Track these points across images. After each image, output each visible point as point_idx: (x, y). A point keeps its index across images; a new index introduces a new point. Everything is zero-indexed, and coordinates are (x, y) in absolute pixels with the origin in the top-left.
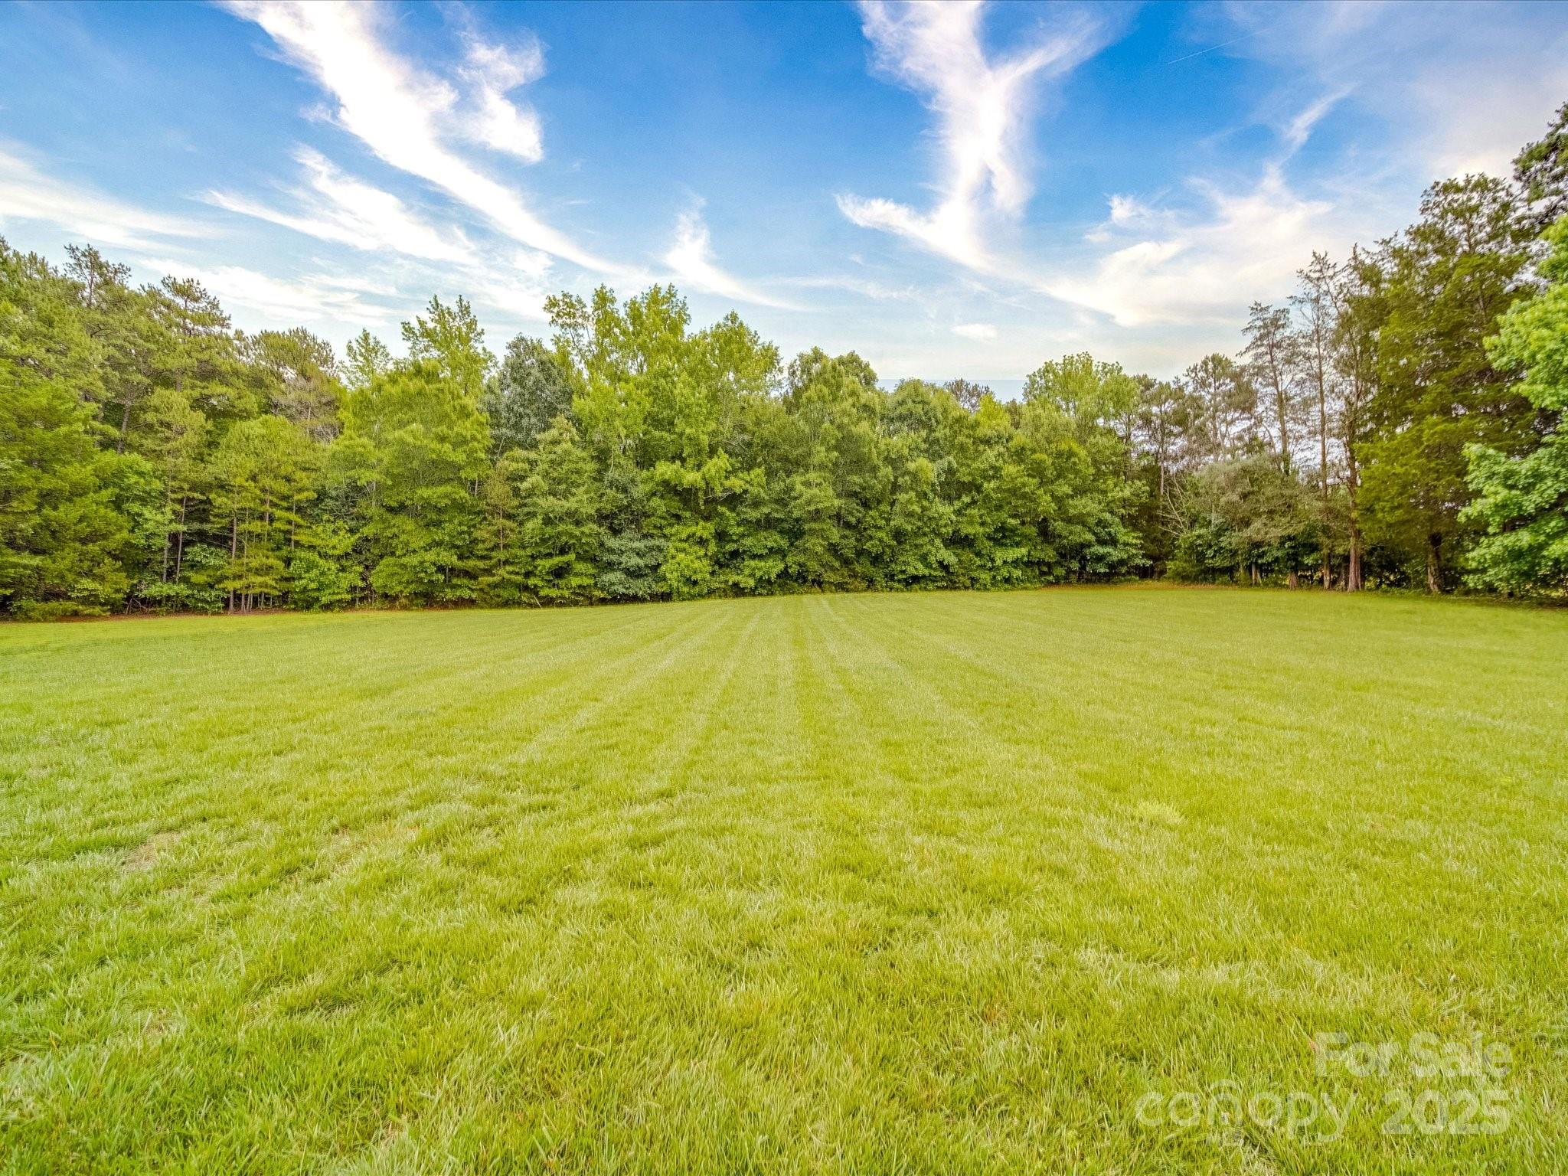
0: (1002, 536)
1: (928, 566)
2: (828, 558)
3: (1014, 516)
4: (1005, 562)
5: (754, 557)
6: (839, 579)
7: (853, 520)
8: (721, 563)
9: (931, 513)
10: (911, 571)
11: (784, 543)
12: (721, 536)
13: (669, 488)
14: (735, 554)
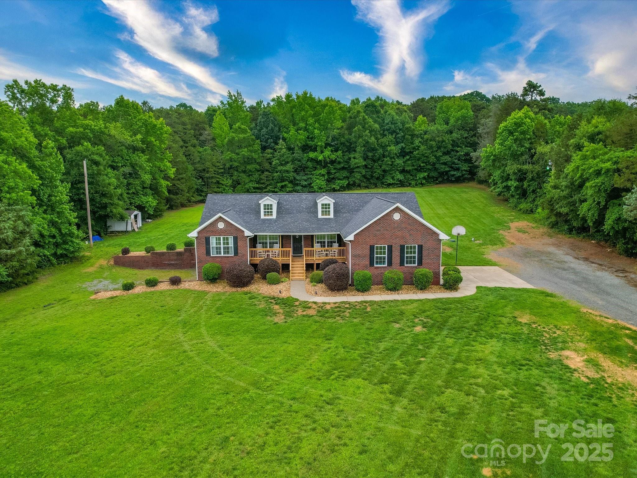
0: (420, 169)
1: (394, 180)
2: (362, 179)
3: (423, 163)
4: (420, 178)
5: (339, 179)
6: (366, 185)
7: (370, 167)
8: (329, 181)
9: (395, 163)
10: (389, 182)
11: (348, 175)
12: (329, 173)
13: (312, 160)
14: (333, 178)
